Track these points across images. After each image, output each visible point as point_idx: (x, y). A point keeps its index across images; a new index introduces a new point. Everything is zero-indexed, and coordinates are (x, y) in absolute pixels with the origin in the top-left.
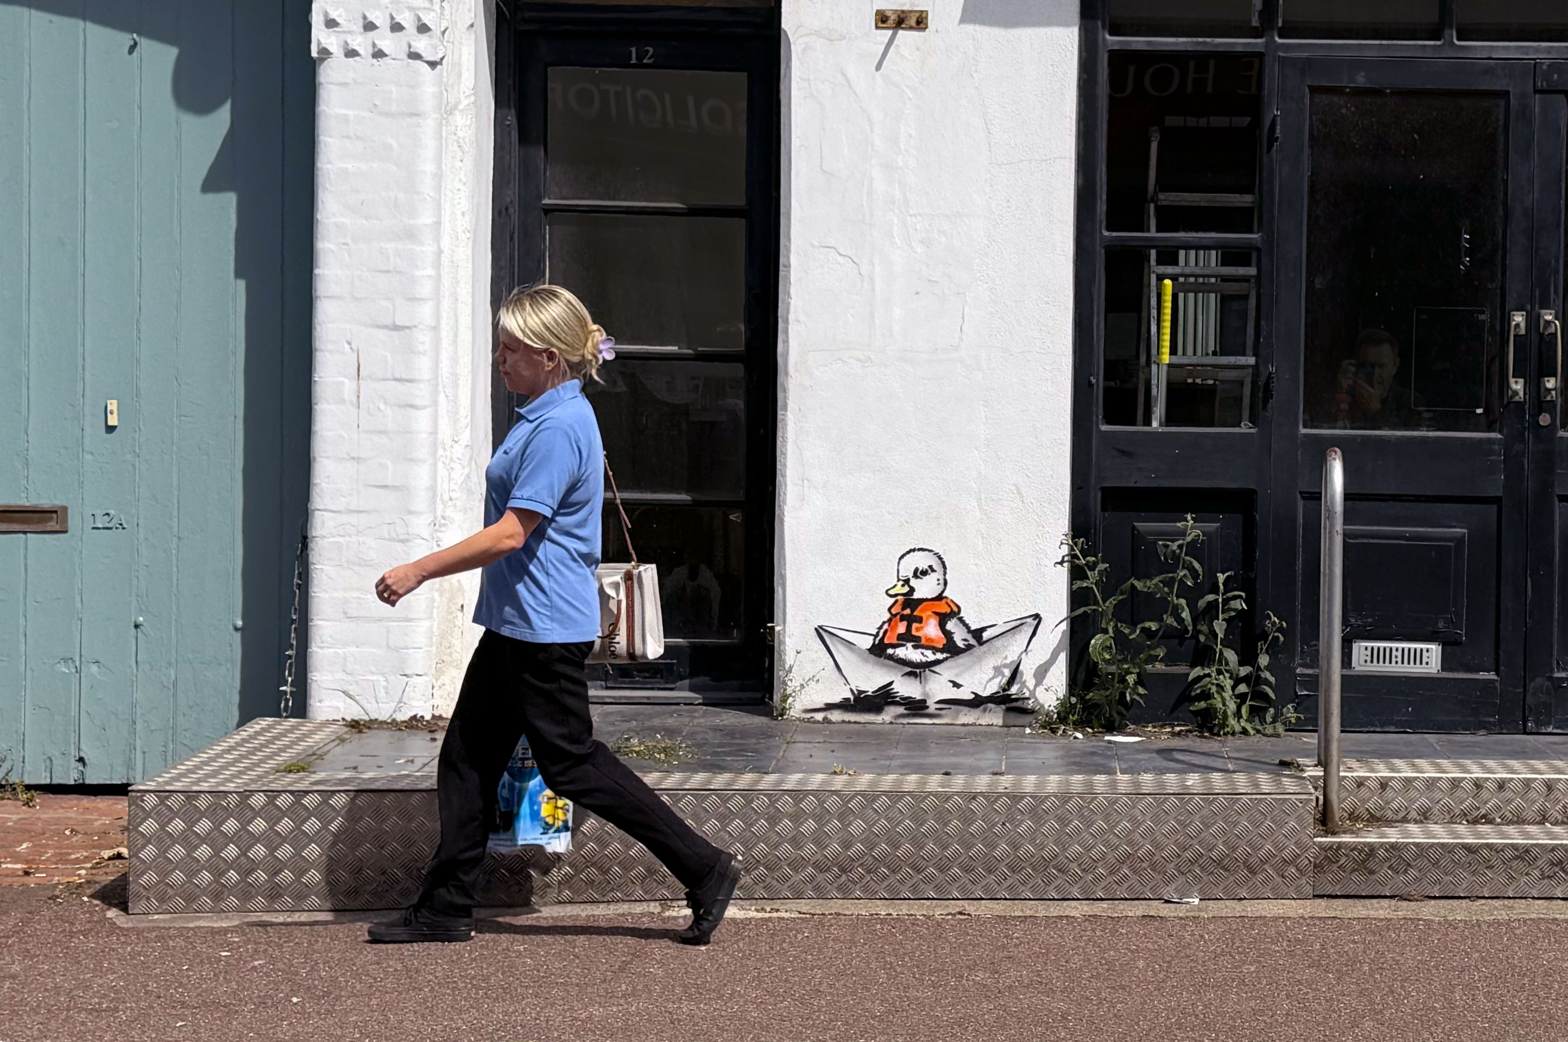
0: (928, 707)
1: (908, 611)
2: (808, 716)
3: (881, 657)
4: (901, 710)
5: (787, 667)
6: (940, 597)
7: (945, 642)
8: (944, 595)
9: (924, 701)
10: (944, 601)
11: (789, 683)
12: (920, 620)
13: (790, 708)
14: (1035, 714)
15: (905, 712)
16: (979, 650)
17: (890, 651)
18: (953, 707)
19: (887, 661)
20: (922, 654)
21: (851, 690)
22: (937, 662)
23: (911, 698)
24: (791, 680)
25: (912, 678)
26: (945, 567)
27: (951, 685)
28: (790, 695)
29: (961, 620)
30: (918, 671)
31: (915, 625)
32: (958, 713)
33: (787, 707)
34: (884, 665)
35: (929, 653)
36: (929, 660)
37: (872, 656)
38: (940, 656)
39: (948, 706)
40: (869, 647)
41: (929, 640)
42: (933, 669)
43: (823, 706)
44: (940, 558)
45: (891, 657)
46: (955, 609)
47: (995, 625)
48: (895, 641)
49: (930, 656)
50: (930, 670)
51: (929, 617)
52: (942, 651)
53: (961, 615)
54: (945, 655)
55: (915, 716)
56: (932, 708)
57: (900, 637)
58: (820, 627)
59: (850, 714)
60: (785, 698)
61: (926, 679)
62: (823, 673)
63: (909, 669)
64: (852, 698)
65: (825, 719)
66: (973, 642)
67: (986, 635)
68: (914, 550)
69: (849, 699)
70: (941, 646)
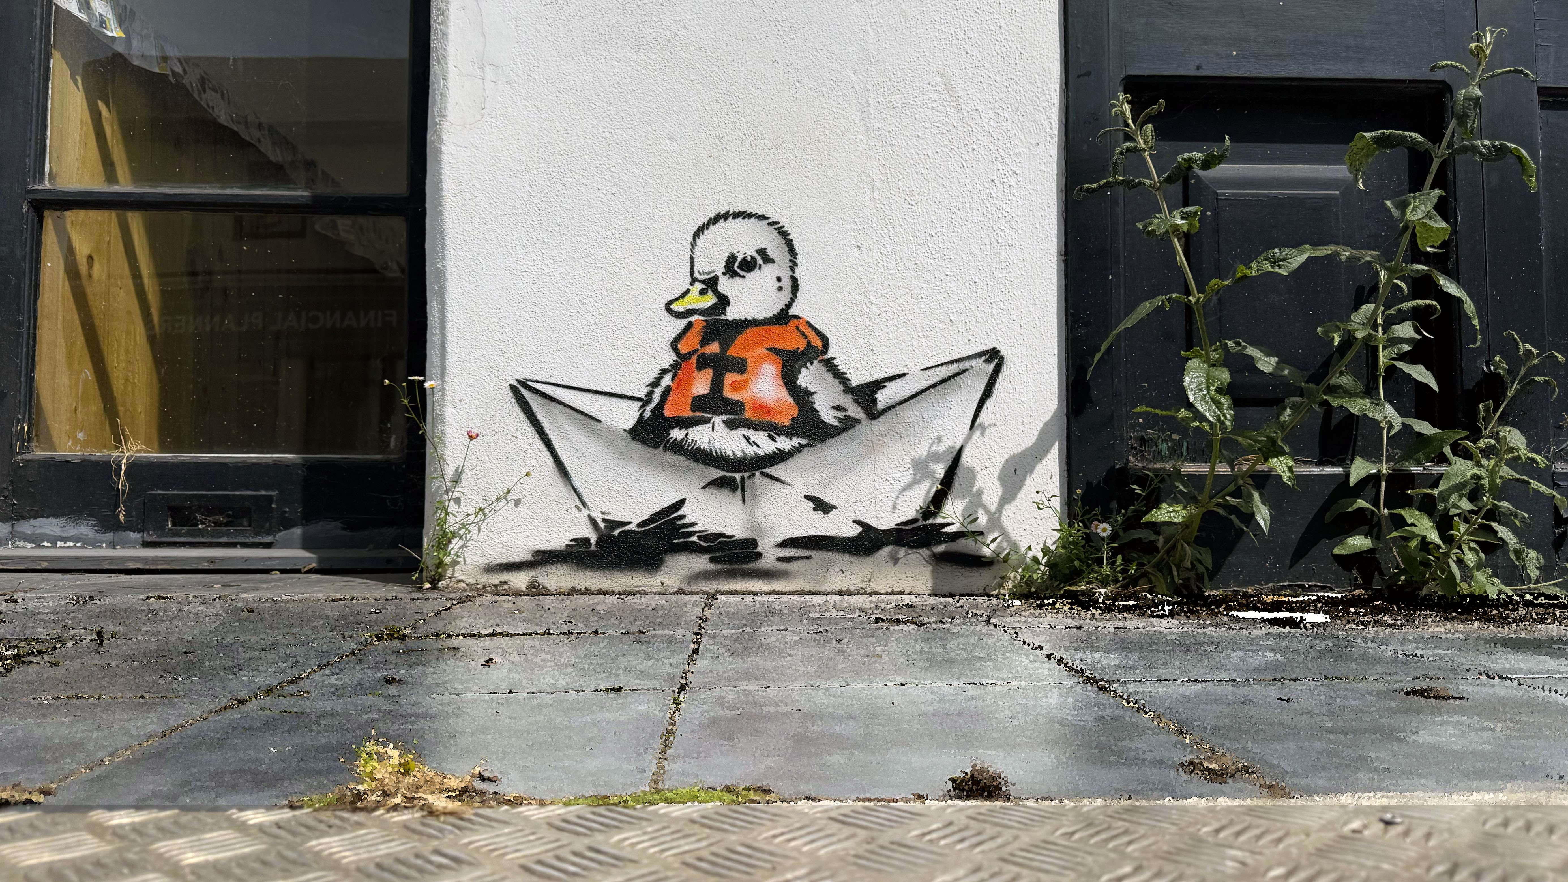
0: (760, 555)
1: (714, 348)
2: (495, 579)
3: (655, 446)
4: (701, 563)
5: (450, 472)
6: (783, 317)
7: (795, 412)
8: (792, 311)
9: (752, 543)
10: (793, 323)
11: (452, 507)
12: (741, 366)
13: (455, 563)
14: (995, 568)
15: (711, 567)
16: (868, 430)
17: (677, 434)
18: (815, 554)
19: (670, 457)
20: (748, 439)
21: (593, 522)
22: (779, 457)
23: (722, 535)
24: (457, 501)
25: (725, 493)
26: (792, 251)
27: (811, 505)
28: (454, 534)
29: (830, 365)
30: (738, 476)
31: (730, 378)
32: (826, 567)
33: (448, 560)
34: (662, 465)
35: (760, 437)
36: (761, 452)
37: (638, 447)
38: (784, 443)
39: (807, 553)
40: (630, 424)
41: (761, 408)
42: (770, 471)
43: (529, 558)
44: (783, 234)
45: (678, 448)
46: (817, 343)
47: (904, 375)
48: (688, 413)
49: (765, 444)
50: (763, 474)
51: (760, 359)
52: (789, 432)
53: (829, 355)
54: (796, 441)
55: (732, 574)
56: (770, 557)
57: (699, 403)
58: (524, 383)
59: (589, 574)
60: (444, 541)
61: (755, 495)
62: (528, 482)
63: (717, 473)
64: (593, 540)
65: (532, 585)
66: (855, 411)
67: (883, 397)
68: (725, 216)
69: (587, 540)
70: (787, 423)
